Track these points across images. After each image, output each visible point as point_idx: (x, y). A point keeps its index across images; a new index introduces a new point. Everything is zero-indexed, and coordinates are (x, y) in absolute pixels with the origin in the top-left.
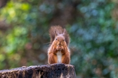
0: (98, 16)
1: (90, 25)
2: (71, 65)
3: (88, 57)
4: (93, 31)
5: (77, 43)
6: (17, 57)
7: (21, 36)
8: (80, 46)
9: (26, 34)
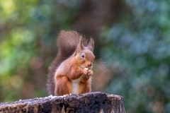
0: (157, 12)
1: (144, 27)
2: (117, 96)
3: (140, 82)
4: (149, 37)
5: (121, 57)
6: (17, 83)
7: (24, 46)
8: (125, 64)
9: (32, 43)
